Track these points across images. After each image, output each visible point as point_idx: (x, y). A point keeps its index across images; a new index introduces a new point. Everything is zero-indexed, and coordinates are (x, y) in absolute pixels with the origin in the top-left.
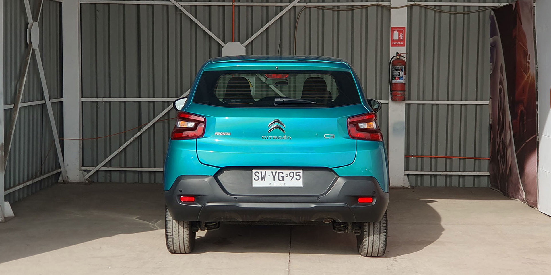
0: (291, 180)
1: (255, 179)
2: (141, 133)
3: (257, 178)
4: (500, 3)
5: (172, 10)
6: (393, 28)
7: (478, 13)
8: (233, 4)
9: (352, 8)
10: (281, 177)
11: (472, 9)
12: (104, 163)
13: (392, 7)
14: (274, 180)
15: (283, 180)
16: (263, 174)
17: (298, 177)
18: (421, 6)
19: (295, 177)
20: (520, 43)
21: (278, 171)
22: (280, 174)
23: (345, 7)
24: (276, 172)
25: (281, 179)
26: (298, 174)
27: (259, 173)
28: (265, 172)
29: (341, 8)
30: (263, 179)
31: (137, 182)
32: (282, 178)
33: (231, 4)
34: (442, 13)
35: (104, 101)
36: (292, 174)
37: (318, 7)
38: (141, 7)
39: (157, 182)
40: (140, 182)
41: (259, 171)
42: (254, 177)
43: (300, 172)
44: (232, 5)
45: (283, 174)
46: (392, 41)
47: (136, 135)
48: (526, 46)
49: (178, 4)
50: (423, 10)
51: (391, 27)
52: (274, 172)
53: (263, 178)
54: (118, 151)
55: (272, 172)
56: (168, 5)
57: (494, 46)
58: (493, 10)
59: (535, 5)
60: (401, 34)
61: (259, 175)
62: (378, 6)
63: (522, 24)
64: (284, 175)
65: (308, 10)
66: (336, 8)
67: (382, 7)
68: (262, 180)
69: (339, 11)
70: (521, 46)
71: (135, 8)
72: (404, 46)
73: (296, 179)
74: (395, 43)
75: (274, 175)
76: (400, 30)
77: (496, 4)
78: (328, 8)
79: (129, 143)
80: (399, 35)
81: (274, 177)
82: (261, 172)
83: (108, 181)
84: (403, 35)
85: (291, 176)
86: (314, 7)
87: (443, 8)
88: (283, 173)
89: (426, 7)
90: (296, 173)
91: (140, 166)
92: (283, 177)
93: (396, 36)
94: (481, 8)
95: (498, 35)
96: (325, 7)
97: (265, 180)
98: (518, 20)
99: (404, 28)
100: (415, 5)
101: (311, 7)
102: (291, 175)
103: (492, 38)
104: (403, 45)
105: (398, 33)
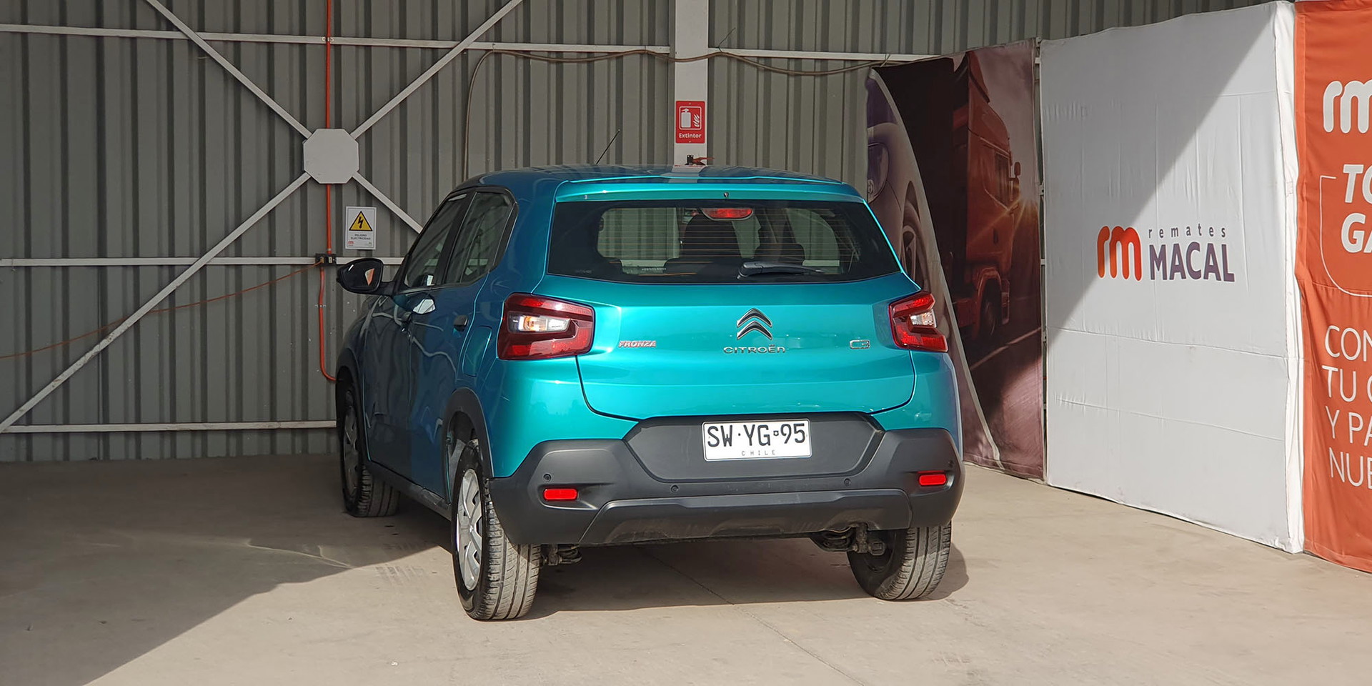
0: (786, 442)
1: (709, 443)
2: (112, 340)
3: (714, 441)
4: (888, 55)
5: (180, 53)
6: (680, 103)
7: (842, 74)
8: (326, 40)
9: (588, 58)
10: (765, 436)
11: (831, 67)
12: (18, 415)
13: (676, 58)
14: (751, 444)
15: (769, 443)
16: (727, 432)
17: (800, 436)
18: (730, 57)
19: (794, 436)
20: (982, 139)
21: (757, 424)
22: (763, 431)
23: (575, 56)
24: (754, 426)
25: (764, 440)
26: (798, 428)
27: (717, 430)
28: (731, 426)
29: (565, 55)
30: (728, 443)
31: (95, 459)
32: (766, 438)
33: (322, 40)
34: (773, 74)
35: (15, 267)
36: (786, 430)
37: (516, 53)
38: (106, 43)
39: (143, 457)
40: (101, 459)
41: (718, 426)
42: (707, 438)
43: (803, 425)
44: (325, 43)
45: (767, 429)
46: (679, 131)
47: (97, 346)
48: (1006, 147)
49: (198, 38)
50: (734, 65)
51: (676, 100)
52: (749, 425)
53: (728, 440)
54: (53, 386)
55: (745, 426)
56: (169, 41)
57: (879, 146)
58: (875, 69)
59: (1037, 61)
60: (696, 117)
61: (719, 434)
62: (642, 53)
63: (988, 101)
64: (770, 432)
65: (492, 58)
66: (554, 56)
67: (651, 55)
68: (725, 446)
69: (562, 62)
70: (986, 145)
71: (91, 45)
72: (703, 142)
73: (797, 440)
74: (683, 136)
75: (750, 433)
76: (695, 107)
77: (881, 57)
78: (538, 56)
79: (80, 367)
80: (692, 119)
81: (750, 436)
82: (722, 427)
83: (23, 458)
84: (699, 119)
85: (785, 435)
86: (509, 52)
87: (774, 63)
88: (767, 427)
89: (741, 60)
90: (795, 425)
91: (101, 421)
92: (768, 436)
93: (686, 120)
94: (848, 65)
95: (893, 120)
96: (531, 53)
97: (731, 445)
98: (972, 90)
99: (702, 104)
100: (720, 55)
101: (501, 53)
102: (785, 432)
103: (872, 128)
104: (701, 141)
105: (690, 113)
